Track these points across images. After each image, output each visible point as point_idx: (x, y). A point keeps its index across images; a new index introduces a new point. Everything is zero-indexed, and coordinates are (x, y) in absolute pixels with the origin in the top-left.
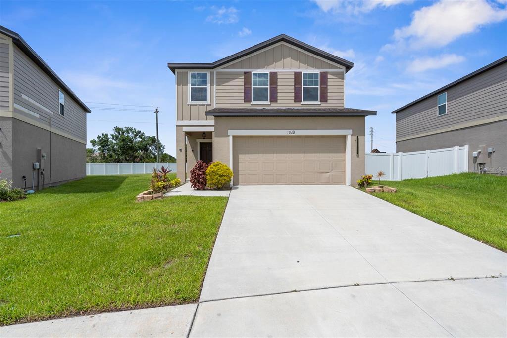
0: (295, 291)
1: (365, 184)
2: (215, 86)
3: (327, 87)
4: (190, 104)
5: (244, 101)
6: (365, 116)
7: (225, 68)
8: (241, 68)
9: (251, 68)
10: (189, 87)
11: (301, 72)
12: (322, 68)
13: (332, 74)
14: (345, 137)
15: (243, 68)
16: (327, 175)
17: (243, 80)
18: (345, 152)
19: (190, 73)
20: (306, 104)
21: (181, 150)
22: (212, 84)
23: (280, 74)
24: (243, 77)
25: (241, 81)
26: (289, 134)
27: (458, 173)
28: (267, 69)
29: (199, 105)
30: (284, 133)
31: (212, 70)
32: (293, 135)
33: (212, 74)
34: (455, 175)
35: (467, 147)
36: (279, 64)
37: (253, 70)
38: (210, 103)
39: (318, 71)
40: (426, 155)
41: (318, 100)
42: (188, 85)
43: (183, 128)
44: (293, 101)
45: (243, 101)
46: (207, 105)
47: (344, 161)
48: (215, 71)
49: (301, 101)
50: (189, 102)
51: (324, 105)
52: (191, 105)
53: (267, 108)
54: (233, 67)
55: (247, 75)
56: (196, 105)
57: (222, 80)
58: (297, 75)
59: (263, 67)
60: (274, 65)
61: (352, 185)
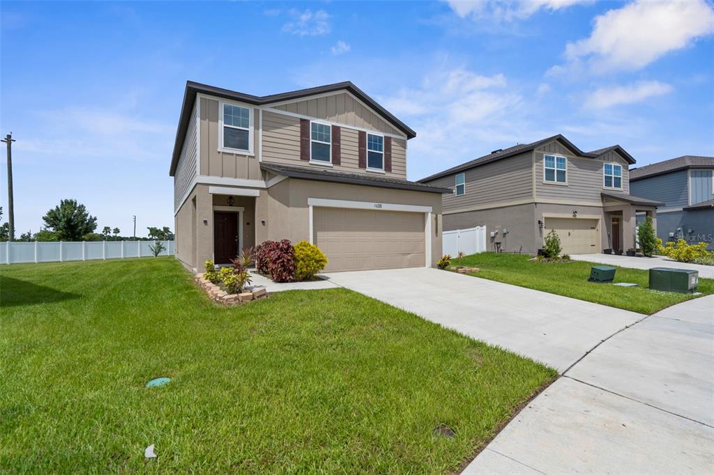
0: (587, 353)
1: (443, 265)
2: (261, 130)
3: (390, 155)
4: (222, 151)
5: (301, 159)
6: (441, 193)
7: (275, 108)
8: (297, 113)
9: (309, 116)
10: (221, 124)
11: (365, 133)
12: (386, 132)
13: (396, 140)
14: (423, 215)
15: (300, 113)
16: (409, 256)
17: (299, 129)
18: (424, 230)
19: (223, 104)
20: (371, 171)
21: (205, 222)
22: (257, 128)
23: (345, 130)
24: (299, 125)
25: (296, 130)
26: (376, 208)
27: (480, 252)
28: (328, 120)
29: (237, 155)
30: (371, 206)
31: (257, 107)
32: (380, 209)
33: (256, 112)
34: (478, 254)
35: (485, 227)
36: (343, 116)
37: (313, 118)
38: (254, 155)
39: (382, 135)
40: (457, 235)
41: (382, 168)
42: (220, 121)
43: (210, 187)
44: (357, 166)
45: (299, 158)
46: (249, 156)
47: (424, 240)
48: (261, 108)
49: (366, 168)
50: (221, 147)
51: (388, 175)
52: (223, 153)
53: (328, 171)
54: (286, 108)
55: (304, 123)
56: (232, 154)
57: (271, 123)
58: (362, 134)
59: (324, 117)
60: (336, 117)
61: (433, 266)
